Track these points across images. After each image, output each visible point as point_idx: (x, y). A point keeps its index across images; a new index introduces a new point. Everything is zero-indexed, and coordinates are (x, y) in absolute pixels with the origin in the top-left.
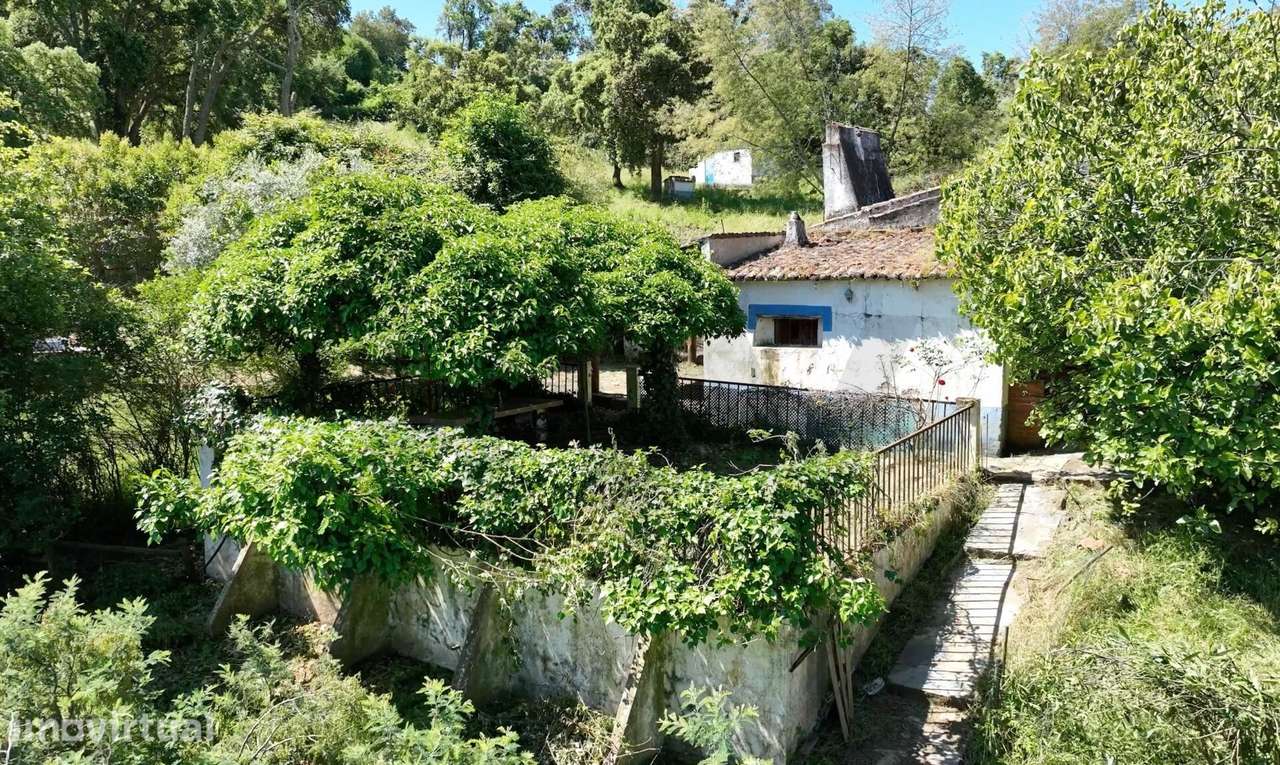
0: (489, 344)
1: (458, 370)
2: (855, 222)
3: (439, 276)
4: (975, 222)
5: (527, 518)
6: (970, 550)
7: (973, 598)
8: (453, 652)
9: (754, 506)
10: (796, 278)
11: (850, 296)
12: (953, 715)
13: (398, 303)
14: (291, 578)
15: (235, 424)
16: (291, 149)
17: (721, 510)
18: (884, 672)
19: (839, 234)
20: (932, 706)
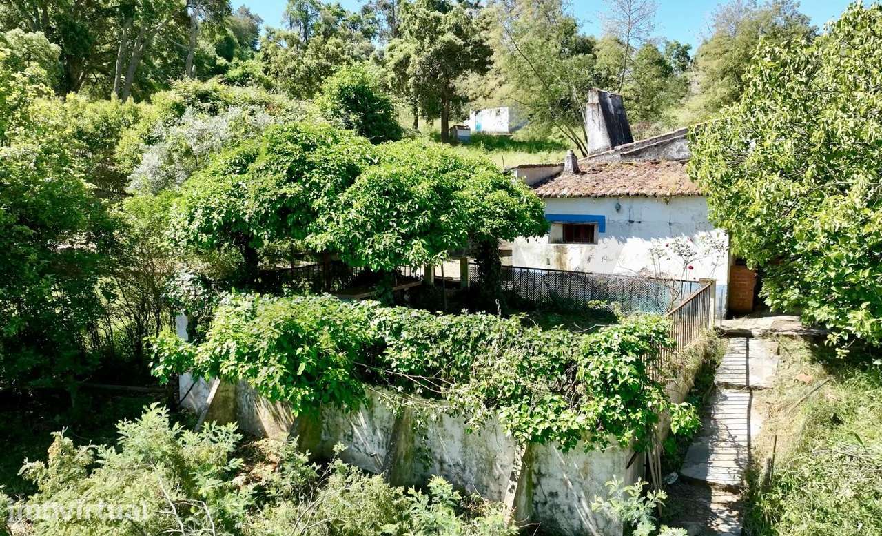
0: (399, 242)
1: (377, 259)
2: (610, 157)
3: (360, 194)
4: (720, 157)
5: (435, 363)
6: (719, 384)
7: (728, 416)
8: (371, 459)
9: (606, 354)
10: (580, 196)
11: (618, 208)
12: (730, 497)
13: (332, 213)
14: (246, 407)
15: (204, 299)
16: (207, 105)
17: (581, 357)
18: (677, 468)
19: (600, 166)
20: (713, 491)
